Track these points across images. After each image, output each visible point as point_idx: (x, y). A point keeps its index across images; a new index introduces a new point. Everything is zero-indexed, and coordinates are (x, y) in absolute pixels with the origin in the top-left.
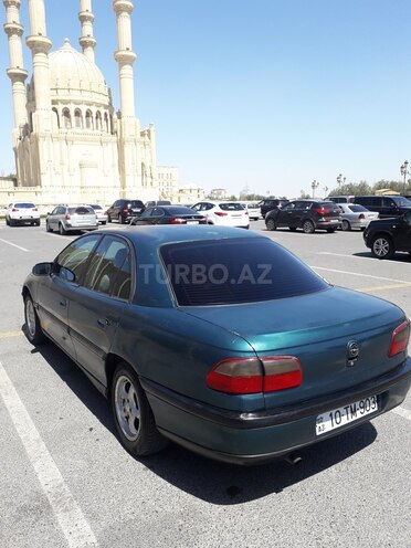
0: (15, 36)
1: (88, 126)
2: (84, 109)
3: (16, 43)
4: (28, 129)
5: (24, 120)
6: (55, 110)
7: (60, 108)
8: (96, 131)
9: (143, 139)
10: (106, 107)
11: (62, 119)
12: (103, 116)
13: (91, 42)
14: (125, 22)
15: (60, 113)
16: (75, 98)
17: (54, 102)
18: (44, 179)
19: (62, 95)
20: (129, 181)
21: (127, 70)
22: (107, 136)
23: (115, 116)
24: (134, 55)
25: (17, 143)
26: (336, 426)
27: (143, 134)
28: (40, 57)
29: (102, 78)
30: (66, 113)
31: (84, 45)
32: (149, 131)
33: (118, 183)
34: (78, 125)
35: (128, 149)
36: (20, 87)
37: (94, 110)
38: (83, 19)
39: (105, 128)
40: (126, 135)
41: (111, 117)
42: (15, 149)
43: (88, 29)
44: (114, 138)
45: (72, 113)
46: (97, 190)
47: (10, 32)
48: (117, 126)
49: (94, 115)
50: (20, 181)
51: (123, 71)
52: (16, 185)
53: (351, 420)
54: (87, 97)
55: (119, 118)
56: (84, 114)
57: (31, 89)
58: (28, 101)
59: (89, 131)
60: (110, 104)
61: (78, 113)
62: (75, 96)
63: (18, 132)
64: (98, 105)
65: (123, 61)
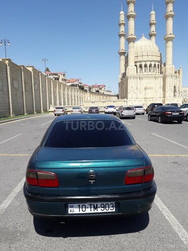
0: (122, 37)
1: (150, 71)
2: (148, 64)
3: (123, 40)
4: (124, 75)
5: (123, 71)
6: (136, 66)
7: (138, 64)
8: (153, 73)
9: (176, 75)
10: (158, 62)
11: (139, 69)
12: (157, 66)
13: (154, 34)
14: (170, 22)
15: (138, 66)
16: (145, 59)
17: (136, 62)
18: (129, 96)
19: (140, 59)
20: (167, 95)
21: (170, 44)
22: (158, 74)
23: (163, 65)
24: (174, 36)
25: (120, 81)
26: (81, 212)
27: (176, 72)
28: (131, 44)
29: (158, 49)
30: (141, 66)
31: (151, 36)
32: (179, 71)
33: (162, 96)
34: (145, 71)
35: (168, 80)
36: (123, 57)
37: (153, 64)
38: (151, 24)
39: (157, 71)
40: (167, 73)
41: (161, 66)
42: (119, 83)
43: (153, 28)
44: (162, 75)
45: (143, 66)
46: (152, 99)
47: (120, 36)
48: (163, 70)
49: (153, 66)
50: (120, 97)
51: (168, 44)
52: (118, 98)
53: (93, 212)
54: (150, 58)
55: (165, 66)
56: (148, 66)
57: (127, 58)
58: (126, 63)
59: (150, 73)
60: (161, 60)
61: (146, 66)
62: (145, 58)
63: (120, 76)
64: (155, 61)
65: (167, 40)
